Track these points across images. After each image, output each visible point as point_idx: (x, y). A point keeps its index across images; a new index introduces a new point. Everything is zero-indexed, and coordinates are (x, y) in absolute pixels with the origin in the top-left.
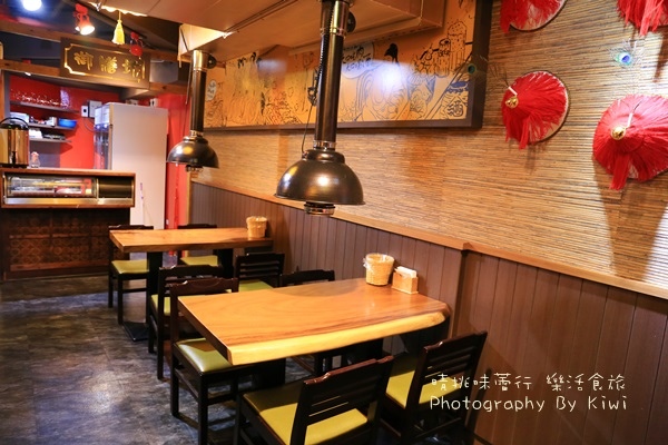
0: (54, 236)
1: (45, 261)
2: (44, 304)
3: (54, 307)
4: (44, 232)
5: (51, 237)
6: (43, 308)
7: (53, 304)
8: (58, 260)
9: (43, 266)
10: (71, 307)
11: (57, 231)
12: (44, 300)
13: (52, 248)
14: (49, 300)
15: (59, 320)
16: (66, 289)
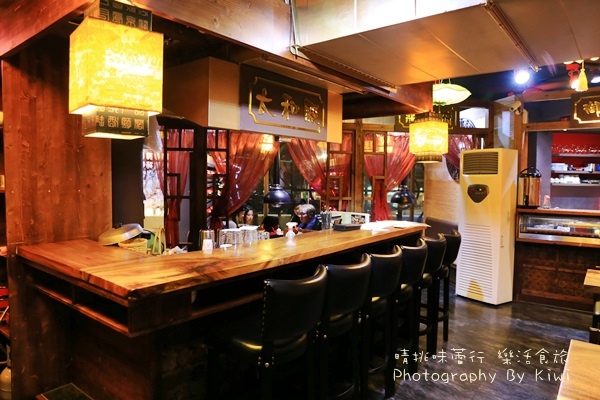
0: (560, 270)
1: (550, 291)
2: (533, 326)
3: (539, 332)
4: (551, 265)
5: (557, 271)
6: (530, 330)
7: (540, 328)
8: (561, 292)
9: (549, 295)
10: (554, 336)
11: (563, 266)
12: (535, 324)
13: (556, 281)
14: (539, 325)
15: (537, 343)
16: (560, 320)
